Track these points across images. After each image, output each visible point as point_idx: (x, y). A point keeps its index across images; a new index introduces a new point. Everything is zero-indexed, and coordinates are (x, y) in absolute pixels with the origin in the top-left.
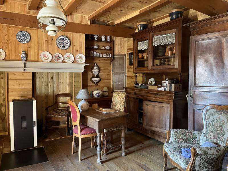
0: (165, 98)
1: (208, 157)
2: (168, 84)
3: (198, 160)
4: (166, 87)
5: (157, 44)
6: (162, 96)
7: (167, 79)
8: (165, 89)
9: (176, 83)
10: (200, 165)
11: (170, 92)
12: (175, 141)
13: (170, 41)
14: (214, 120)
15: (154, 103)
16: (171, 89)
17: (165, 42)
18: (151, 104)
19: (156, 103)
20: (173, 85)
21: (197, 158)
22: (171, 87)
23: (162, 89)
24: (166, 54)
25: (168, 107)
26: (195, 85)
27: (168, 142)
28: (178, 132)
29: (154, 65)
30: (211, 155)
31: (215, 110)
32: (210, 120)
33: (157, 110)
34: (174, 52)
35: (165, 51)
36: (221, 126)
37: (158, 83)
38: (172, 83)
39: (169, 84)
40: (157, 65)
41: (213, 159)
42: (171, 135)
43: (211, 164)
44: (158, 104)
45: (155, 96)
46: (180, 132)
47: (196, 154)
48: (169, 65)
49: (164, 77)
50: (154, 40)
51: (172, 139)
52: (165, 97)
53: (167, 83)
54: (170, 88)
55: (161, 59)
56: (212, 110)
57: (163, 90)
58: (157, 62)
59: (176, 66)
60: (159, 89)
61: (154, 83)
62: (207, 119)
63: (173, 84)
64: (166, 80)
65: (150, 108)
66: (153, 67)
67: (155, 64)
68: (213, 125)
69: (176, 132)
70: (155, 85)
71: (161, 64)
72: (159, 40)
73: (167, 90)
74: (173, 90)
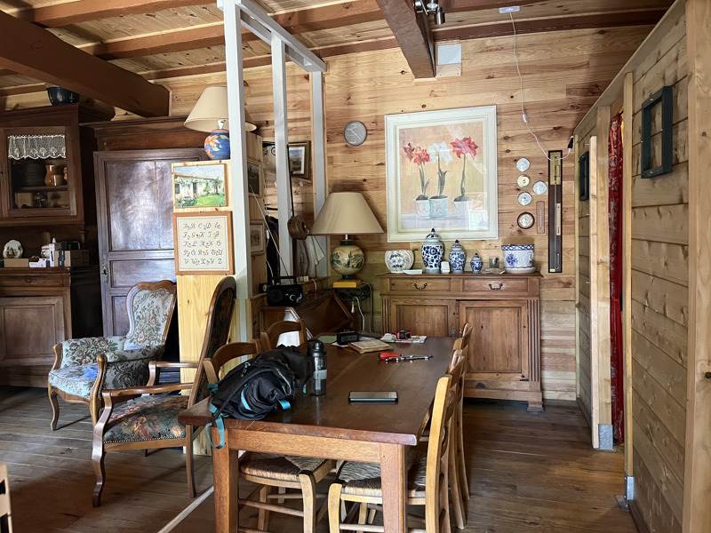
0: (49, 284)
1: (130, 366)
2: (56, 250)
3: (111, 374)
4: (50, 259)
5: (21, 154)
6: (41, 282)
7: (54, 241)
8: (48, 263)
9: (73, 248)
10: (114, 381)
11: (61, 268)
12: (74, 363)
13: (53, 153)
14: (144, 309)
15: (21, 299)
16: (63, 262)
17: (41, 153)
18: (15, 303)
19: (26, 299)
20: (68, 253)
21: (108, 371)
22: (61, 258)
23: (41, 263)
24: (48, 181)
25: (58, 303)
26: (111, 250)
27: (57, 367)
28: (79, 344)
29: (15, 207)
30: (135, 362)
31: (147, 291)
32: (138, 310)
33: (31, 315)
34: (66, 178)
35: (44, 172)
36: (154, 317)
37: (33, 252)
38: (65, 249)
39: (58, 252)
40: (25, 207)
41: (137, 369)
42: (64, 353)
43: (136, 378)
44: (33, 301)
45: (23, 282)
46: (82, 343)
47: (106, 365)
48: (56, 206)
49: (48, 235)
50: (10, 144)
51: (66, 361)
52: (49, 282)
53: (53, 250)
54: (59, 259)
55: (34, 193)
56: (142, 293)
57: (45, 266)
58: (25, 198)
59: (74, 210)
60: (33, 265)
61: (19, 253)
62: (134, 310)
63: (68, 250)
64: (51, 242)
65: (11, 313)
66: (15, 213)
67: (20, 205)
68: (143, 318)
69: (75, 344)
70: (23, 256)
71: (36, 205)
72: (24, 147)
73: (52, 265)
74: (68, 263)
